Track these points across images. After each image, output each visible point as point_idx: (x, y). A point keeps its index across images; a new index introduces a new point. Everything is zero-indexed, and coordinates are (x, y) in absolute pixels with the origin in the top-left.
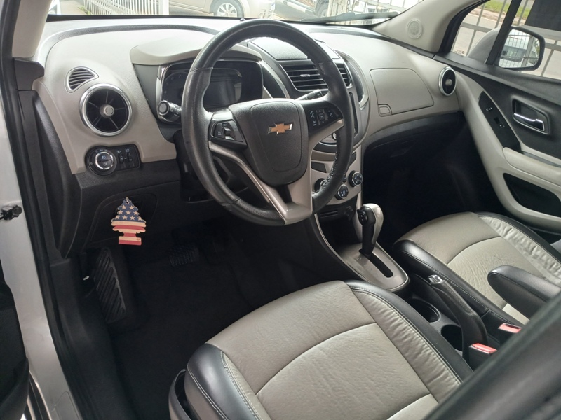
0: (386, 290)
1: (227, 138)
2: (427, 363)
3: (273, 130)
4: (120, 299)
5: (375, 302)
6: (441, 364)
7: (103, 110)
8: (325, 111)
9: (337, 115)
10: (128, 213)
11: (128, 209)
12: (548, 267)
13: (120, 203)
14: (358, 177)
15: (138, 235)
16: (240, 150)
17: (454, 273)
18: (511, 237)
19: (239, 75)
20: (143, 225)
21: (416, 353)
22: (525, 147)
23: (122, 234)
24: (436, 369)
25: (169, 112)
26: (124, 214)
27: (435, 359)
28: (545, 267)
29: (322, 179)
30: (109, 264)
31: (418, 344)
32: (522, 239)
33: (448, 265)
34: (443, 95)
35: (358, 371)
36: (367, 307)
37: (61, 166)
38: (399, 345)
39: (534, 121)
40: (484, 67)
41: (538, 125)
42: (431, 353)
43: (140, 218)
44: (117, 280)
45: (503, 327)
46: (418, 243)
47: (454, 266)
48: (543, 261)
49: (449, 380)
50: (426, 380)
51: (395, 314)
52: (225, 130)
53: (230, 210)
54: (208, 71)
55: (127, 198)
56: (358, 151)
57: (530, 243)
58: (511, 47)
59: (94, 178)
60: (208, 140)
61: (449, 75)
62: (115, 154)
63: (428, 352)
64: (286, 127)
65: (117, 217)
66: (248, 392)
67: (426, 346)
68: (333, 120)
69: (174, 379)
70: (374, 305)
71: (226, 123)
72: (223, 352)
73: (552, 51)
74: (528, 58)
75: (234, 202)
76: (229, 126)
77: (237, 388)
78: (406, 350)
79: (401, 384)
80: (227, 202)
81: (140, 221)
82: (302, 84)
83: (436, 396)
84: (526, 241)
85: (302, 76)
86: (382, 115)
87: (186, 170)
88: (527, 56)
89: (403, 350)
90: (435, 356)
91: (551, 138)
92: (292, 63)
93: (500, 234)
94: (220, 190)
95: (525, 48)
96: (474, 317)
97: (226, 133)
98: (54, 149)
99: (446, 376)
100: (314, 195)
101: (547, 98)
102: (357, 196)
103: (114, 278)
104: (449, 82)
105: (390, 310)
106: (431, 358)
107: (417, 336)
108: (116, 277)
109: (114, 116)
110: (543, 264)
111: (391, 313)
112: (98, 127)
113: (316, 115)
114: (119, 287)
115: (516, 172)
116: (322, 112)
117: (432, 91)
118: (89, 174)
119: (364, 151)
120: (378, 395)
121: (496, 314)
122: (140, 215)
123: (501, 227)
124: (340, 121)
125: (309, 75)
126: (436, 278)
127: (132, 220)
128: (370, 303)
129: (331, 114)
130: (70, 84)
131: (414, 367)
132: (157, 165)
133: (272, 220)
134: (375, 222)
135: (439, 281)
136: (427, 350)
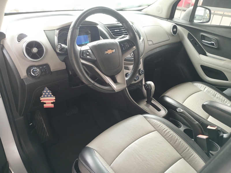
0: (160, 116)
1: (88, 57)
2: (180, 145)
3: (107, 52)
4: (46, 132)
5: (155, 122)
6: (185, 145)
7: (33, 50)
8: (128, 43)
9: (133, 45)
10: (47, 94)
11: (47, 92)
12: (223, 101)
13: (43, 90)
14: (142, 71)
15: (52, 103)
16: (94, 62)
17: (186, 107)
18: (207, 91)
19: (89, 32)
20: (54, 98)
21: (175, 141)
22: (208, 54)
23: (45, 103)
24: (184, 147)
25: (62, 48)
26: (46, 94)
27: (183, 143)
28: (222, 102)
29: (128, 73)
30: (40, 118)
31: (175, 138)
32: (211, 91)
33: (183, 104)
34: (173, 35)
35: (152, 152)
36: (152, 124)
37: (16, 76)
38: (168, 139)
39: (211, 42)
40: (188, 23)
41: (213, 44)
42: (181, 141)
43: (52, 96)
44: (44, 124)
45: (209, 127)
46: (169, 96)
47: (186, 104)
48: (220, 99)
49: (190, 151)
50: (180, 152)
51: (164, 126)
52: (87, 54)
53: (92, 88)
54: (77, 29)
55: (46, 88)
56: (141, 61)
57: (215, 92)
58: (197, 15)
59: (31, 79)
60: (80, 58)
61: (175, 27)
62: (39, 68)
63: (180, 141)
64: (112, 51)
65: (42, 96)
66: (107, 165)
67: (179, 138)
68: (131, 47)
69: (74, 163)
70: (155, 123)
71: (87, 51)
72: (94, 150)
73: (213, 15)
74: (204, 19)
75: (93, 84)
76: (88, 52)
77: (102, 164)
78: (170, 141)
79: (170, 155)
80: (90, 84)
81: (52, 97)
82: (116, 34)
83: (185, 159)
84: (213, 91)
85: (115, 31)
86: (150, 45)
87: (71, 74)
88: (204, 18)
89: (169, 141)
90: (183, 142)
91: (218, 49)
92: (111, 26)
93: (202, 90)
94: (87, 79)
95: (203, 15)
96: (197, 124)
97: (87, 55)
98: (13, 69)
99: (189, 150)
100: (127, 79)
101: (215, 33)
102: (143, 79)
103: (43, 124)
104: (175, 30)
105: (162, 125)
106: (181, 143)
107: (175, 134)
108: (44, 123)
109: (38, 52)
110: (221, 100)
111: (163, 126)
112: (31, 57)
113: (124, 45)
114: (45, 127)
115: (205, 64)
116: (126, 44)
117: (168, 34)
118: (29, 78)
119: (143, 61)
120: (161, 161)
121: (205, 122)
122: (52, 94)
123: (202, 87)
124: (134, 47)
125: (118, 30)
126: (180, 109)
127: (49, 97)
128: (153, 123)
129: (130, 44)
130: (18, 40)
131: (175, 147)
132: (58, 72)
133: (110, 90)
134: (151, 89)
135: (181, 110)
136: (179, 140)
